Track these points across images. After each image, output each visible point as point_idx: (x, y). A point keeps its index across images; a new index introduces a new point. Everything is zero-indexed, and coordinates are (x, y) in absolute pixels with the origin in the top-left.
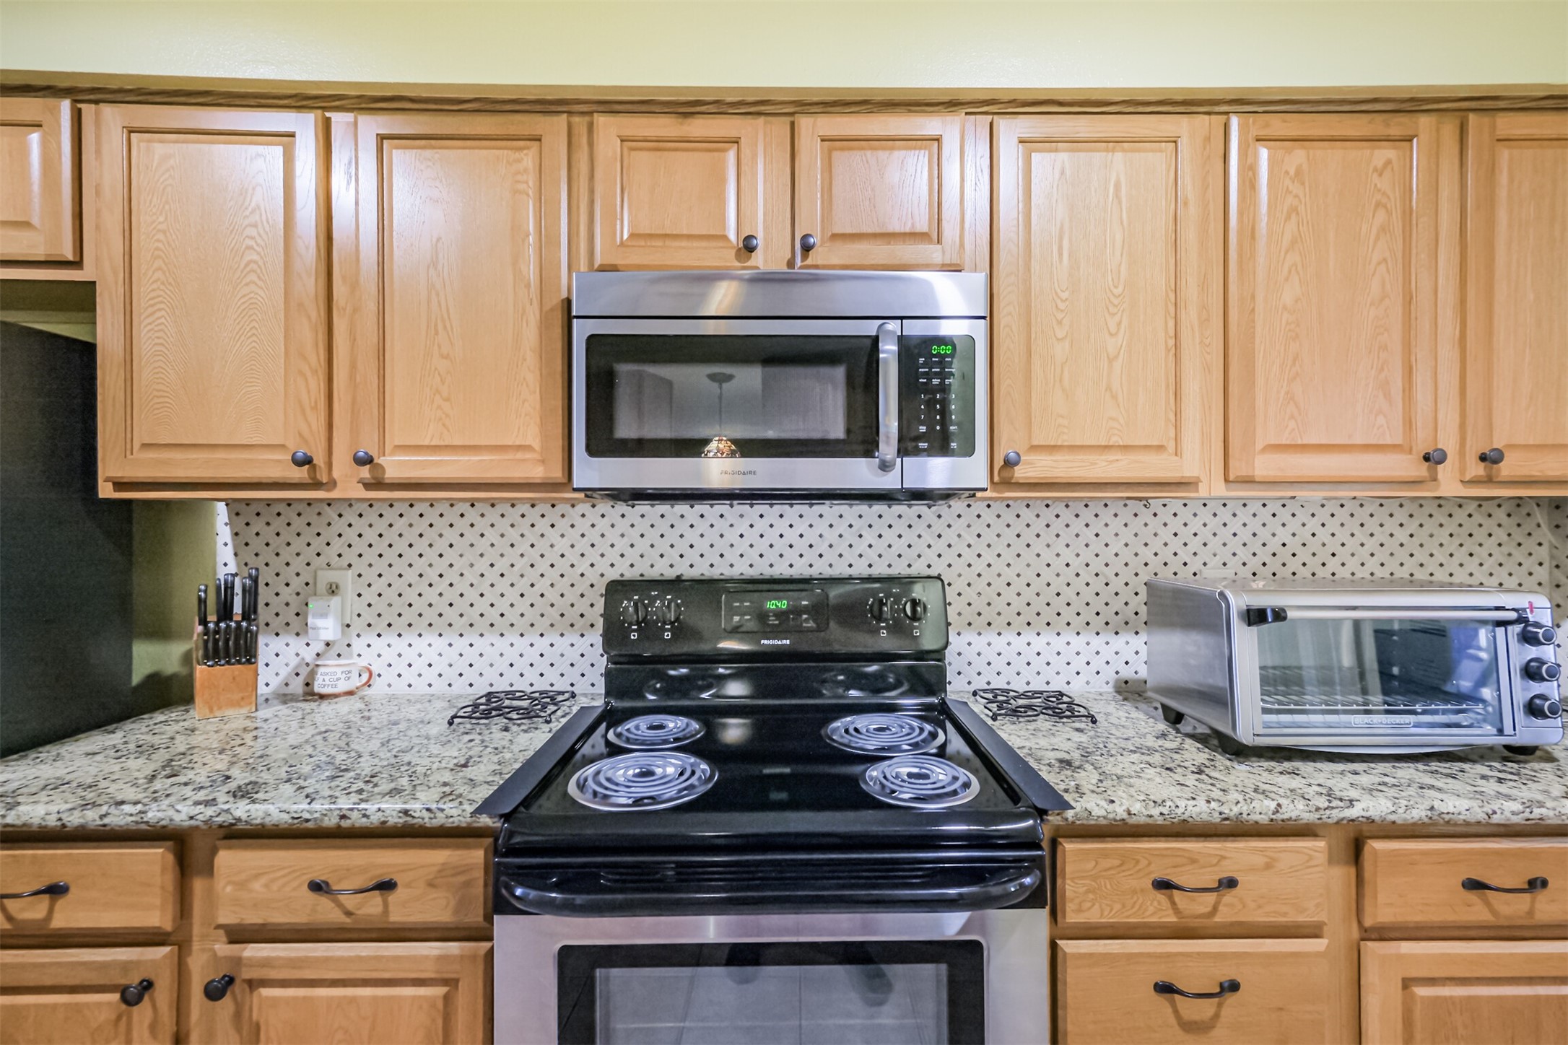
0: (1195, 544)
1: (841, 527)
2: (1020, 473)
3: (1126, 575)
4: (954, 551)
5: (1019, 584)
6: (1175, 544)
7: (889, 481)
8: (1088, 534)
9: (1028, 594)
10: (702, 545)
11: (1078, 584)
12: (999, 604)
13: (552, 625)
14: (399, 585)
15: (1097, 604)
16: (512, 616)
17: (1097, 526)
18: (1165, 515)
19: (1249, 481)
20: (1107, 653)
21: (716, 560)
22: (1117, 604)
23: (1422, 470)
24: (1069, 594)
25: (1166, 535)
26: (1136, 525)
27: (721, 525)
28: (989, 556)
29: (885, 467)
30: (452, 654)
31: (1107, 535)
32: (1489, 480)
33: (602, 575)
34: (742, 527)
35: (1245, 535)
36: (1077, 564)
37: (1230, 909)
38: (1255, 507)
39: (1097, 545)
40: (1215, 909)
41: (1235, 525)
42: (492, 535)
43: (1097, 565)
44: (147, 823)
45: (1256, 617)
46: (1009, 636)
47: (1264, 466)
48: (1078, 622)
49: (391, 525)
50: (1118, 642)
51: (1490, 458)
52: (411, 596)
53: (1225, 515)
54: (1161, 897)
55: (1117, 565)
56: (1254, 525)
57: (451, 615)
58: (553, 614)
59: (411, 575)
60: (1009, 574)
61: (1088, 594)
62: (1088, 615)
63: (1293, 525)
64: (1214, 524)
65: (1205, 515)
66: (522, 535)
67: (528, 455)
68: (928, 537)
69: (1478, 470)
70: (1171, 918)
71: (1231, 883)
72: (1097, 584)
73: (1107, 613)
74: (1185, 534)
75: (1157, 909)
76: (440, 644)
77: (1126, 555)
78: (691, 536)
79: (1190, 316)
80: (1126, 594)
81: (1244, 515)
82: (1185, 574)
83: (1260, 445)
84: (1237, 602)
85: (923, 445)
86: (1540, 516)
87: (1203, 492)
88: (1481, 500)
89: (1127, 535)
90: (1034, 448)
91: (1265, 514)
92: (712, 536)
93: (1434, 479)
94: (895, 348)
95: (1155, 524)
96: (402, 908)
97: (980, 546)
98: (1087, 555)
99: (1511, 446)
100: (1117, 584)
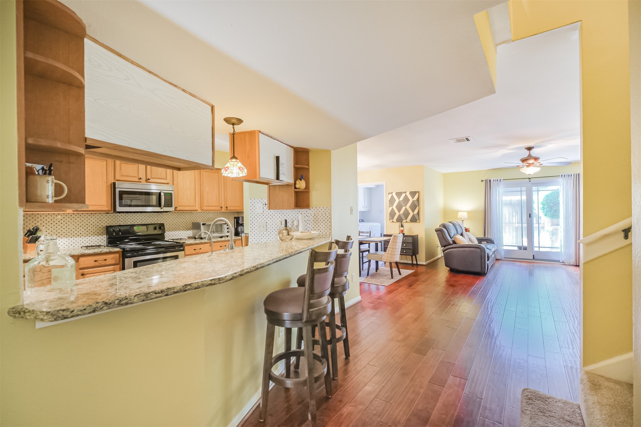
0: (198, 218)
1: (146, 216)
2: (177, 209)
3: (189, 222)
4: (164, 220)
5: (174, 224)
6: (195, 218)
7: (162, 210)
8: (184, 217)
9: (175, 226)
10: (122, 220)
11: (182, 224)
12: (171, 227)
13: (92, 235)
14: (56, 229)
15: (185, 226)
16: (83, 233)
17: (185, 216)
18: (194, 214)
19: (203, 210)
20: (187, 233)
21: (124, 222)
22: (188, 226)
23: (220, 209)
24: (181, 225)
25: (194, 217)
26: (190, 215)
27: (125, 217)
28: (170, 220)
29: (162, 208)
30: (69, 241)
31: (186, 217)
32: (227, 210)
33: (102, 226)
34: (129, 217)
35: (204, 216)
36: (182, 221)
37: (201, 251)
38: (205, 213)
39: (185, 218)
40: (199, 251)
41: (203, 215)
42: (78, 219)
43: (185, 221)
44: (71, 255)
45: (203, 224)
46: (173, 232)
47: (205, 208)
48: (182, 229)
49: (54, 218)
50: (188, 232)
51: (227, 207)
52: (59, 231)
53: (201, 214)
54: (194, 251)
55: (188, 221)
56: (205, 215)
57: (68, 234)
58: (92, 233)
59: (59, 227)
60: (173, 223)
61: (184, 225)
62: (184, 228)
63: (210, 215)
64: (200, 215)
65: (199, 214)
66: (85, 219)
67: (105, 206)
68: (160, 218)
69: (226, 209)
70: (195, 253)
71: (201, 249)
72: (185, 224)
73: (186, 228)
74: (197, 216)
75: (194, 252)
76: (67, 240)
77: (189, 220)
78: (120, 219)
79: (197, 191)
80: (189, 225)
81: (204, 214)
82: (195, 220)
83: (204, 206)
84: (201, 223)
85: (166, 206)
86: (232, 213)
87: (198, 211)
88: (226, 212)
89: (189, 217)
90: (179, 206)
91: (206, 214)
92: (124, 218)
93: (222, 209)
94: (163, 194)
95: (193, 215)
96: (107, 262)
97: (168, 219)
98: (184, 220)
99: (228, 206)
100: (188, 224)
